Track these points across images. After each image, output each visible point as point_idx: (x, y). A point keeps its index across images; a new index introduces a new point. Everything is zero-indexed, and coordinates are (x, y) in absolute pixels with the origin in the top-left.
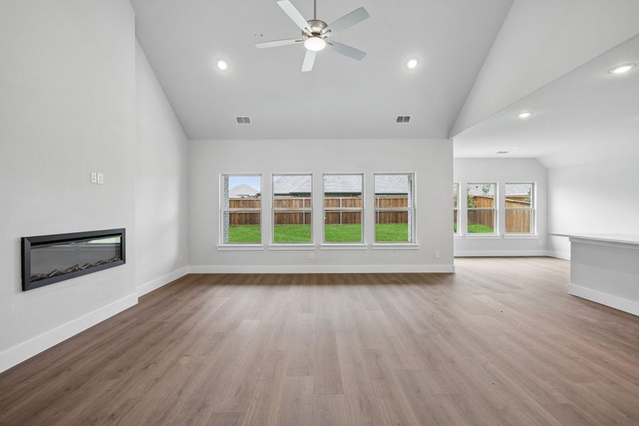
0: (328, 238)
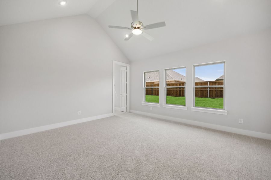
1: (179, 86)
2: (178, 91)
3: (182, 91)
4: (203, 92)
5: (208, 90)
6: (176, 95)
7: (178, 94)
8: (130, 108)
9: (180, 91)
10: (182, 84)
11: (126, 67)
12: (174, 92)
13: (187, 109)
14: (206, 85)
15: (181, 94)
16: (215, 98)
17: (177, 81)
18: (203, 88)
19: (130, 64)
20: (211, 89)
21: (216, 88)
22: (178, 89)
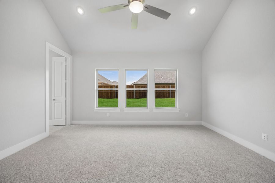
1: (111, 88)
2: (110, 93)
3: (113, 93)
4: (130, 94)
5: (134, 92)
6: (108, 97)
7: (110, 96)
8: (73, 119)
9: (111, 93)
10: (113, 87)
11: (64, 58)
12: (105, 94)
13: (149, 111)
14: (133, 88)
15: (112, 95)
16: (139, 99)
17: (104, 84)
18: (130, 91)
19: (72, 55)
20: (136, 92)
21: (139, 90)
22: (110, 91)
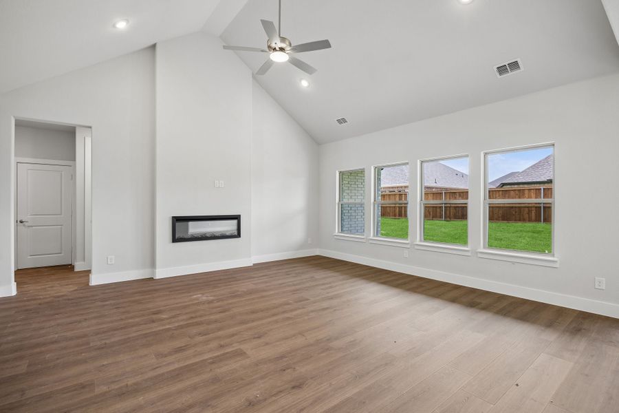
0: (427, 236)
